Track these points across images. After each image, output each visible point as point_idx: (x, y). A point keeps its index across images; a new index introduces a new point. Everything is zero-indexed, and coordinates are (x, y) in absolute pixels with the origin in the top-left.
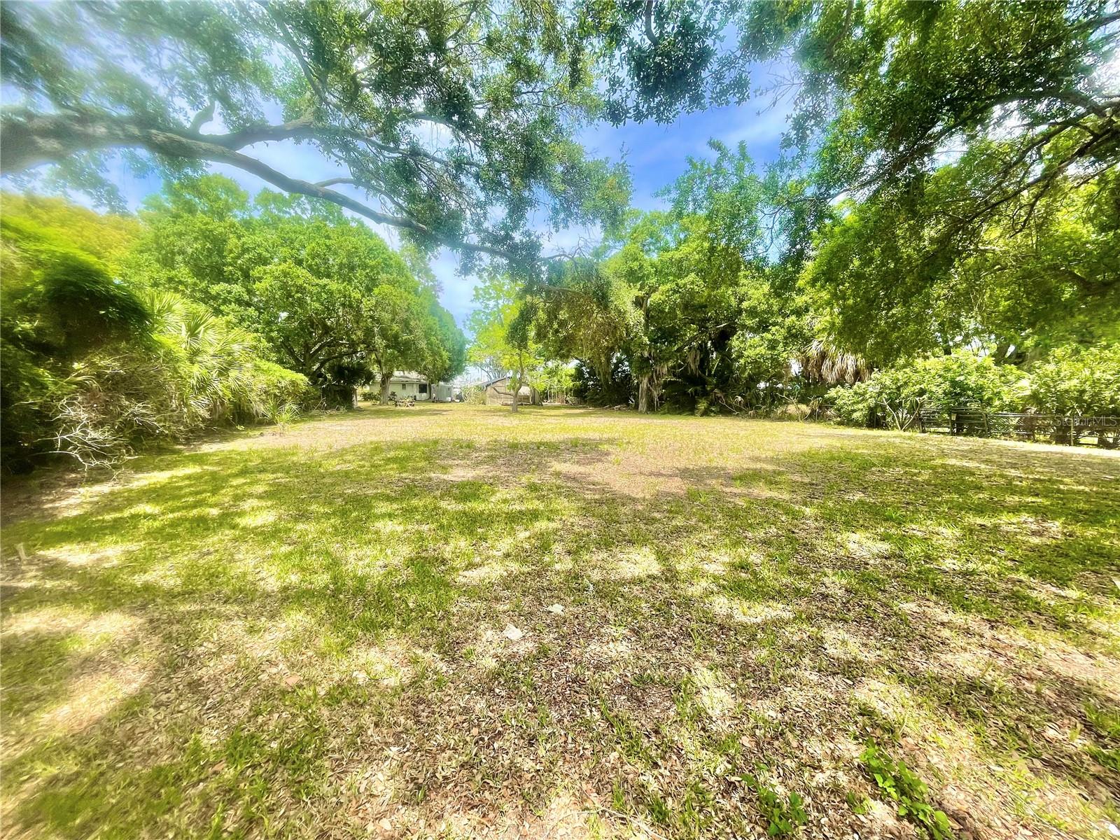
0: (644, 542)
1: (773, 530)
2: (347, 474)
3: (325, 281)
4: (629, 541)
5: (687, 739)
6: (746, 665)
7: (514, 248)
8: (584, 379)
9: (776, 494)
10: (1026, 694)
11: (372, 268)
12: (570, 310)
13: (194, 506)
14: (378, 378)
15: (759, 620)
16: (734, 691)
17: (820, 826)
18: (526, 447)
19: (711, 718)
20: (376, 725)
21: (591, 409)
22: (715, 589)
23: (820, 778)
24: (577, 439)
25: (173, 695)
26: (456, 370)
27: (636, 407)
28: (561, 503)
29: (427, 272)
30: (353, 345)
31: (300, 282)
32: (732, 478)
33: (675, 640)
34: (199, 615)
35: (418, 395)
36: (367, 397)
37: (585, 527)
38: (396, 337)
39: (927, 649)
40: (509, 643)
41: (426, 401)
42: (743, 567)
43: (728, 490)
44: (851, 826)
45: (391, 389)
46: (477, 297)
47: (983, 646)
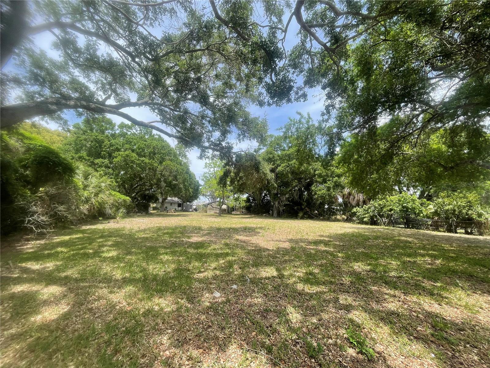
0: (271, 265)
1: (325, 261)
2: (147, 238)
3: (144, 158)
4: (265, 265)
5: (282, 329)
6: (308, 306)
7: (223, 148)
8: (250, 202)
9: (328, 249)
10: (413, 317)
11: (163, 154)
12: (244, 173)
13: (81, 249)
14: (161, 200)
15: (315, 291)
16: (302, 314)
17: (328, 355)
18: (224, 229)
19: (292, 322)
20: (163, 323)
21: (253, 216)
22: (298, 281)
23: (330, 341)
24: (246, 227)
25: (82, 313)
26: (195, 197)
27: (273, 215)
28: (239, 251)
29: (185, 156)
30: (151, 185)
31: (133, 159)
32: (310, 243)
33: (281, 298)
34: (89, 287)
35: (177, 208)
36: (154, 209)
37: (247, 259)
38: (170, 182)
39: (378, 302)
40: (214, 298)
41: (180, 211)
42: (311, 274)
43: (308, 247)
44: (340, 355)
45: (166, 205)
46: (206, 167)
47: (400, 301)
